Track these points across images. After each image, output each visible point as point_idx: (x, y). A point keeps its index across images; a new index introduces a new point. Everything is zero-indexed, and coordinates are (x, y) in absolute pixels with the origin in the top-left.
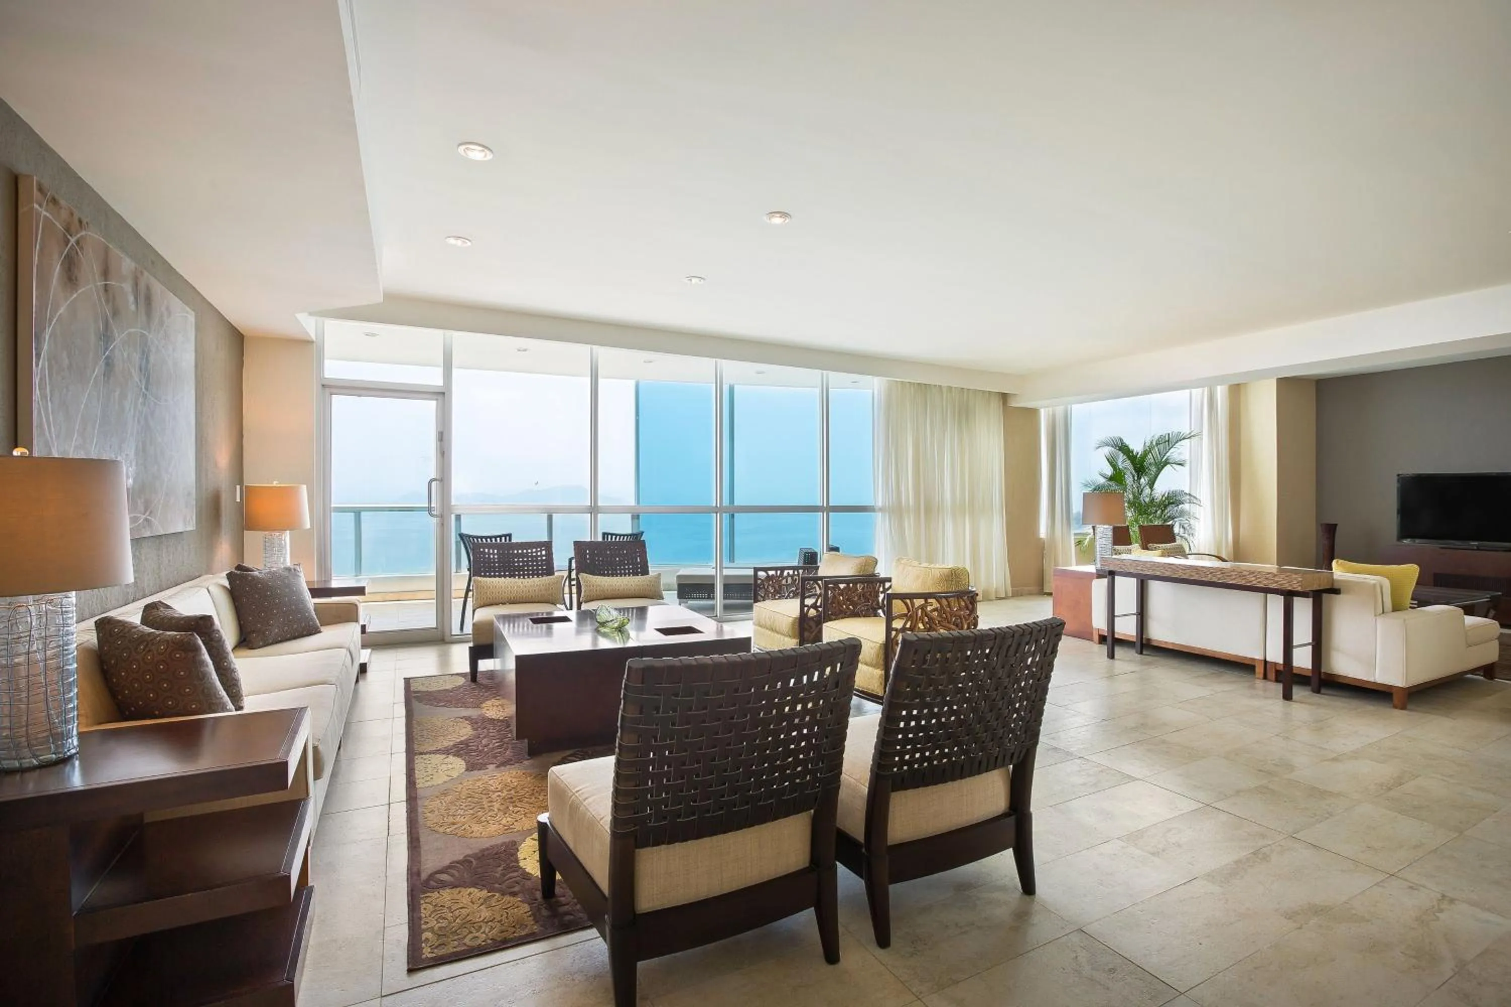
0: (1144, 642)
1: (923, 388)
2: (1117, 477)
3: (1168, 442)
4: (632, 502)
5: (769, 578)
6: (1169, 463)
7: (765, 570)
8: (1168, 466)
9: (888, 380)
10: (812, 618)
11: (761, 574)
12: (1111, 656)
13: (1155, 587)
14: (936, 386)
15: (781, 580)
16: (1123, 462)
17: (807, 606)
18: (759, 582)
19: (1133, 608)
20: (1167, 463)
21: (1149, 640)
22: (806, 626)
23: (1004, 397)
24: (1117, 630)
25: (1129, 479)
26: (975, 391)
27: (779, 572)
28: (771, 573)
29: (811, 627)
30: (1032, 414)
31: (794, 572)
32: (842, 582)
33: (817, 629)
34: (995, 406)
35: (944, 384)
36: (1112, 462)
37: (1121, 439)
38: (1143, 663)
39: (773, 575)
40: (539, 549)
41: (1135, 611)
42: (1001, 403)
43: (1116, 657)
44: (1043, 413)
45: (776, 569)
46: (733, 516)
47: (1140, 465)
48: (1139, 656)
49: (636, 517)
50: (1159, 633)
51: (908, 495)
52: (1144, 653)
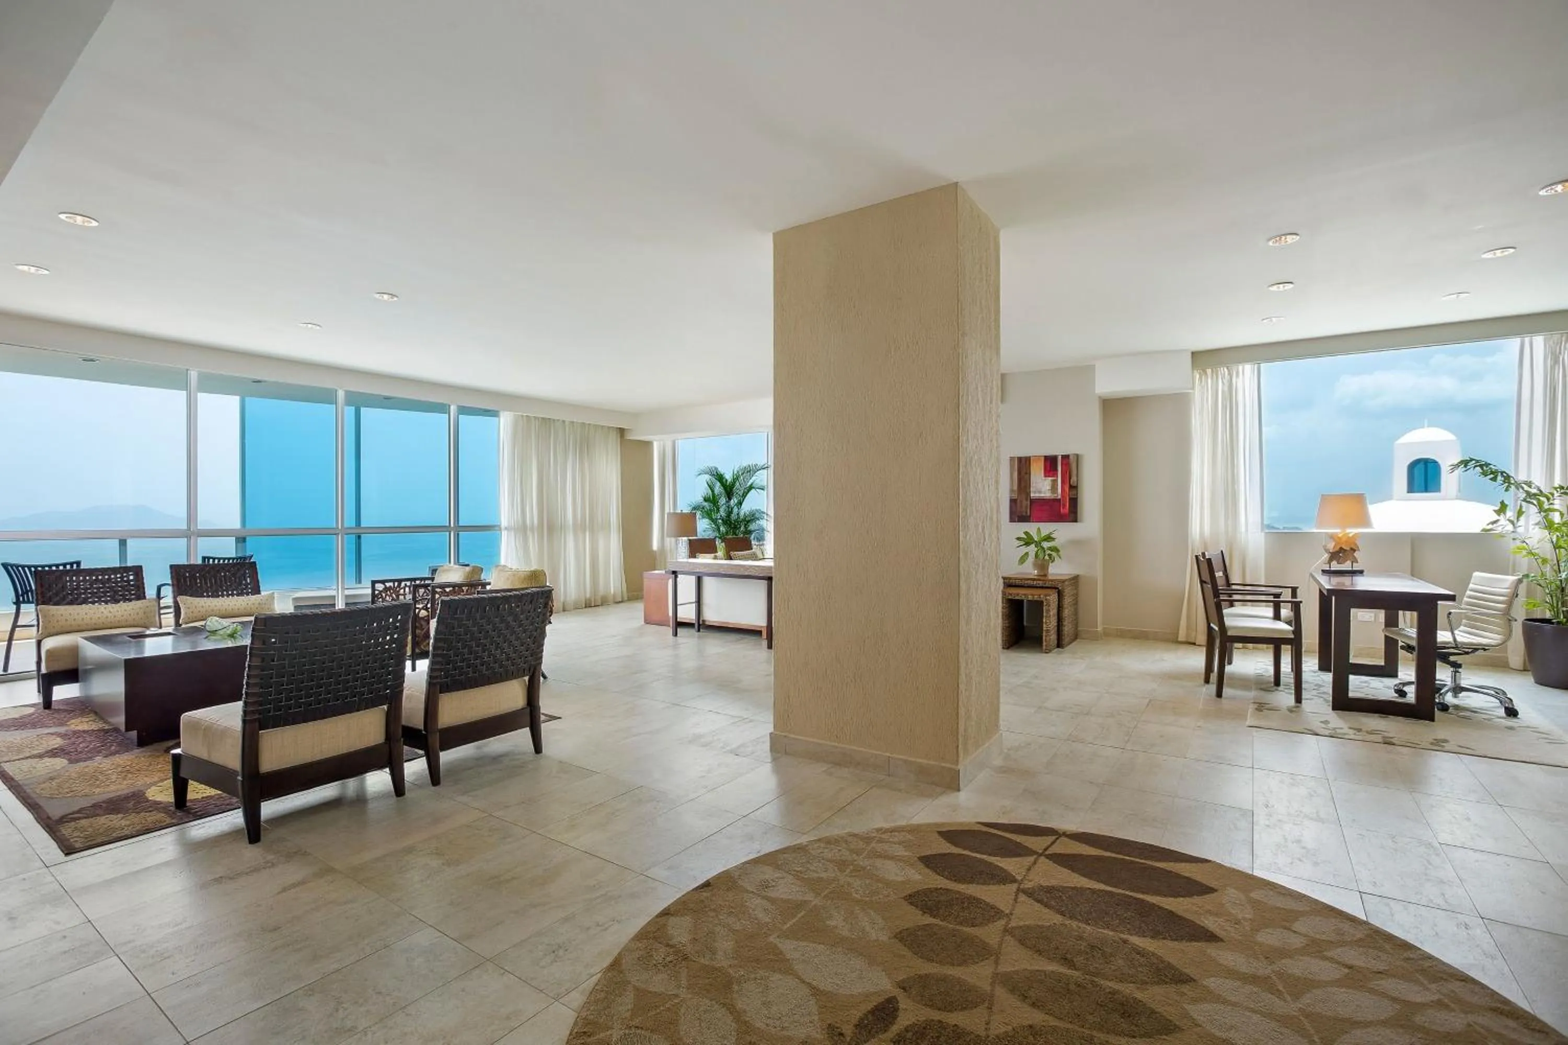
0: (701, 623)
1: (546, 422)
2: (712, 500)
3: (750, 471)
4: (237, 525)
5: (386, 589)
6: (754, 488)
7: (383, 582)
8: (753, 491)
9: (515, 415)
10: (422, 618)
11: (380, 587)
12: (676, 634)
13: (708, 582)
14: (558, 420)
15: (399, 590)
16: (718, 488)
17: (418, 608)
18: (377, 592)
19: (693, 598)
20: (751, 488)
21: (704, 621)
22: (417, 624)
23: (622, 431)
24: (679, 615)
25: (723, 501)
26: (596, 426)
27: (396, 584)
28: (388, 585)
29: (422, 625)
30: (646, 446)
31: (411, 583)
32: (448, 586)
33: (427, 627)
34: (614, 438)
35: (568, 420)
36: (711, 488)
37: (716, 469)
38: (699, 637)
39: (390, 587)
40: (125, 575)
41: (694, 600)
42: (619, 435)
43: (678, 635)
44: (656, 445)
45: (393, 581)
46: (359, 537)
47: (729, 491)
48: (697, 634)
49: (241, 540)
50: (711, 616)
51: (532, 515)
52: (701, 630)
